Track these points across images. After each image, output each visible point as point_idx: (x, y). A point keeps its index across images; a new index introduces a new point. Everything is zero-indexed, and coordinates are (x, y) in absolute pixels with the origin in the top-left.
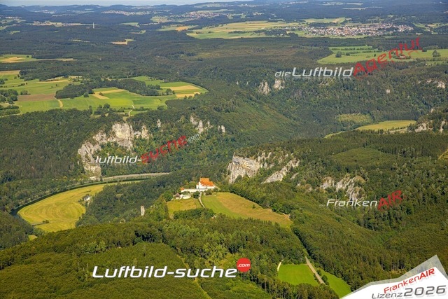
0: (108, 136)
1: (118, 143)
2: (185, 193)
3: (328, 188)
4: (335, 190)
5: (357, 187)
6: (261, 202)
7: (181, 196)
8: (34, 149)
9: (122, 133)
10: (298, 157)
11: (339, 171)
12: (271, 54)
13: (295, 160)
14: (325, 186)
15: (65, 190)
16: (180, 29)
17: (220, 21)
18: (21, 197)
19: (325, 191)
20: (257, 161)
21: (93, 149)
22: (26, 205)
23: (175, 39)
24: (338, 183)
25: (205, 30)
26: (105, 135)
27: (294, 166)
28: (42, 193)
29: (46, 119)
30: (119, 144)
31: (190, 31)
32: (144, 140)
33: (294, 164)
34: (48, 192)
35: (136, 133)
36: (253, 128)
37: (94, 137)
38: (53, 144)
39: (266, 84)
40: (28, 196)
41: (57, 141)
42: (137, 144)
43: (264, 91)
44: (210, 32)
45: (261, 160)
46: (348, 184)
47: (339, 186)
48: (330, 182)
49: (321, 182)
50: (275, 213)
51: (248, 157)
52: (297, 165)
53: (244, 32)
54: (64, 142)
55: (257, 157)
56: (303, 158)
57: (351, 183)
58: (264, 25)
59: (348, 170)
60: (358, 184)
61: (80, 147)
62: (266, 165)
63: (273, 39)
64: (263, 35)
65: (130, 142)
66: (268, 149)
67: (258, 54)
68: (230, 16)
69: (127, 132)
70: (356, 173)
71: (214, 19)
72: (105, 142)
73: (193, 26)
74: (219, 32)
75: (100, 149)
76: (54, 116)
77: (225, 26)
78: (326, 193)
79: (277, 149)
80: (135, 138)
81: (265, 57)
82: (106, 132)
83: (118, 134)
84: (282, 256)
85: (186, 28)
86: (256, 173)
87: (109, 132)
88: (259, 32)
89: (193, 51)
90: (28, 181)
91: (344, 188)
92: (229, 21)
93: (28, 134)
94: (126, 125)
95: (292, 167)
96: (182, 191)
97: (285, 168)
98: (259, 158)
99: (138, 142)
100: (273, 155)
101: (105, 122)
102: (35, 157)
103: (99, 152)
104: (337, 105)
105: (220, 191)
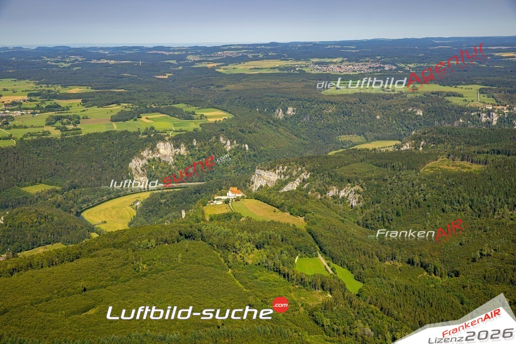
0: (153, 153)
1: (161, 158)
2: (218, 200)
3: (333, 195)
4: (339, 197)
5: (356, 195)
6: (280, 207)
7: (215, 202)
8: (94, 163)
9: (165, 150)
10: (309, 170)
11: (342, 182)
12: (284, 86)
13: (306, 173)
14: (331, 193)
15: (119, 196)
16: (210, 65)
17: (243, 59)
18: (84, 202)
19: (330, 198)
20: (275, 173)
21: (141, 163)
22: (88, 208)
23: (206, 74)
24: (341, 192)
25: (230, 66)
26: (151, 152)
27: (305, 178)
28: (100, 199)
29: (104, 138)
30: (163, 159)
31: (218, 67)
32: (183, 156)
33: (306, 176)
34: (105, 198)
35: (176, 150)
36: (271, 146)
37: (142, 153)
38: (109, 159)
39: (281, 110)
40: (89, 201)
41: (112, 157)
42: (177, 159)
43: (279, 116)
44: (234, 69)
45: (278, 173)
46: (349, 192)
47: (342, 194)
48: (335, 190)
49: (328, 190)
50: (292, 216)
51: (268, 170)
52: (308, 176)
53: (262, 69)
54: (118, 157)
55: (275, 170)
56: (313, 171)
57: (351, 192)
58: (278, 63)
59: (349, 181)
60: (357, 192)
61: (131, 161)
62: (282, 176)
63: (286, 75)
64: (277, 71)
65: (171, 158)
66: (284, 164)
67: (273, 86)
68: (250, 56)
69: (169, 149)
70: (356, 183)
71: (237, 58)
72: (151, 157)
73: (220, 64)
74: (242, 68)
75: (147, 163)
76: (109, 136)
77: (246, 63)
78: (331, 199)
79: (292, 163)
80: (175, 154)
81: (279, 88)
82: (152, 149)
83: (162, 151)
84: (299, 252)
85: (215, 65)
86: (274, 183)
87: (153, 149)
88: (274, 68)
89: (221, 83)
90: (89, 189)
91: (346, 195)
92: (249, 60)
93: (89, 150)
94: (168, 143)
95: (304, 179)
96: (216, 198)
97: (298, 179)
98: (277, 171)
99: (178, 157)
100: (288, 169)
101: (151, 141)
102: (94, 170)
103: (146, 165)
104: (338, 128)
105: (247, 198)
